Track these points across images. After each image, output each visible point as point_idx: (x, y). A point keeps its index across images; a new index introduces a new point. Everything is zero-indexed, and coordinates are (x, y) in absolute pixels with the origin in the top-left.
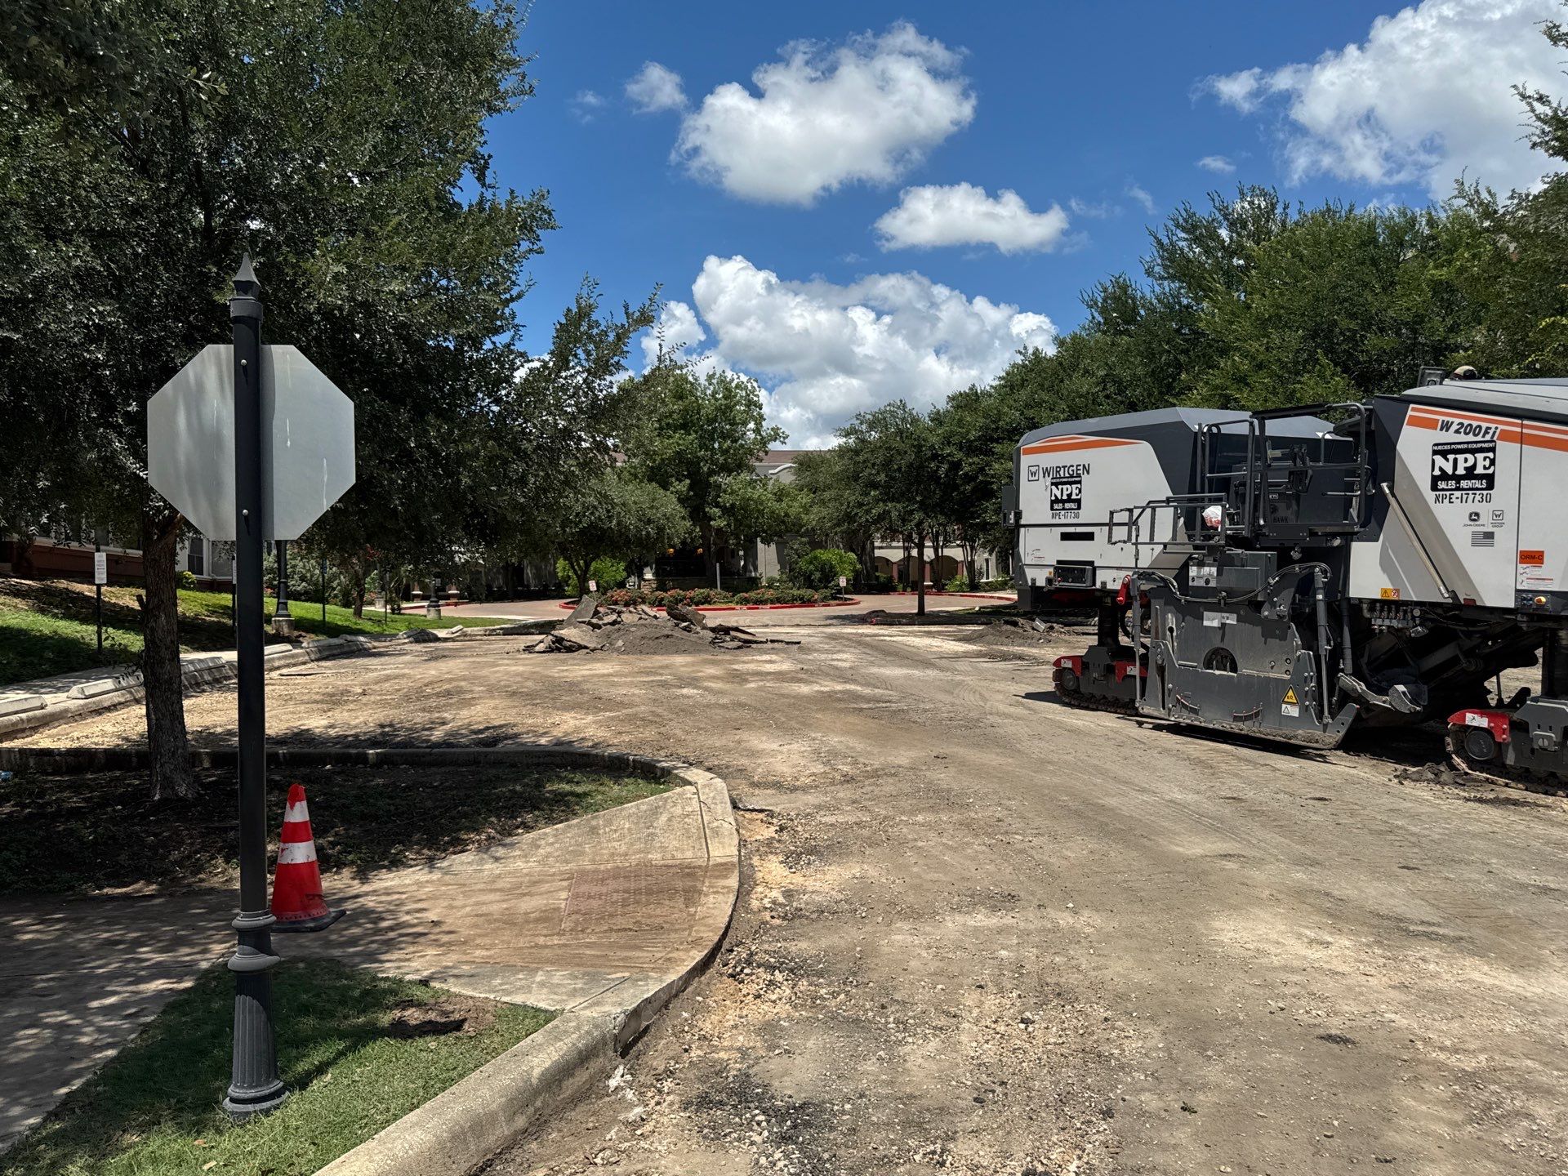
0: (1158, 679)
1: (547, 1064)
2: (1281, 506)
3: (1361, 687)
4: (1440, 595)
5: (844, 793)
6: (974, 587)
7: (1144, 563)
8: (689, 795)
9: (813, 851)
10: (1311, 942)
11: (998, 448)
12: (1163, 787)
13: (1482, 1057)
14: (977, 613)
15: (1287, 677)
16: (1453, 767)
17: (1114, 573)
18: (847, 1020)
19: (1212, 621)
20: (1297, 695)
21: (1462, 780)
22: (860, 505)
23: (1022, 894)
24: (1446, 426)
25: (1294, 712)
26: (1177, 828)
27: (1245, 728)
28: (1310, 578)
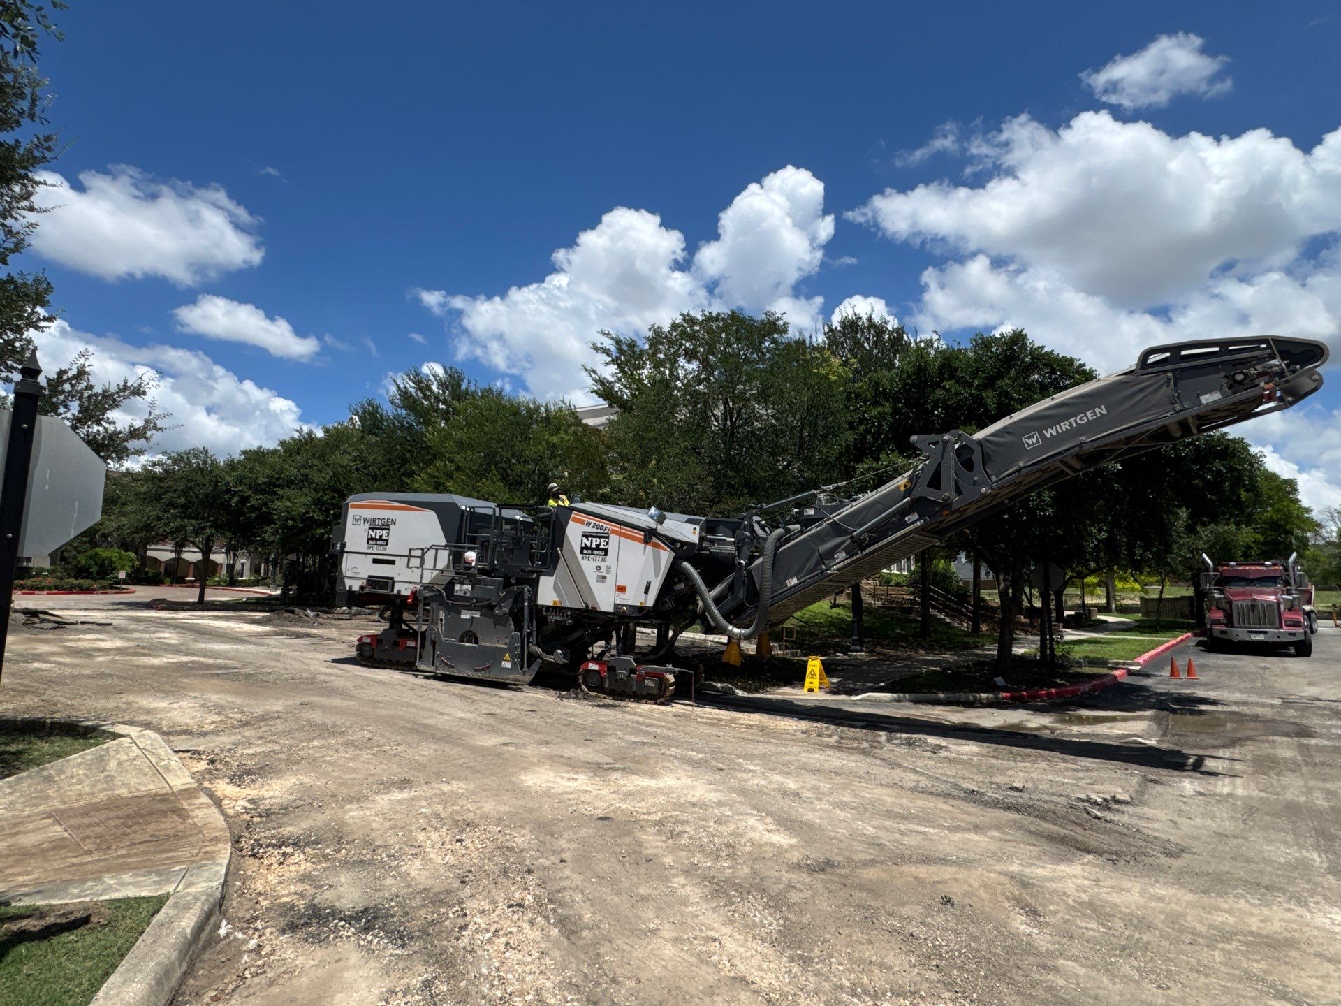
0: (431, 648)
1: (192, 924)
2: (505, 555)
3: (539, 651)
4: (579, 605)
5: (248, 732)
6: (233, 582)
7: (426, 580)
8: (127, 745)
9: (249, 773)
10: (569, 779)
11: (281, 492)
12: (451, 711)
13: (659, 814)
14: (244, 603)
15: (506, 646)
16: (582, 691)
17: (406, 585)
18: (355, 862)
19: (466, 615)
20: (511, 656)
21: (587, 697)
22: (159, 519)
23: (412, 778)
24: (589, 524)
25: (507, 665)
26: (472, 732)
27: (480, 675)
28: (521, 594)
